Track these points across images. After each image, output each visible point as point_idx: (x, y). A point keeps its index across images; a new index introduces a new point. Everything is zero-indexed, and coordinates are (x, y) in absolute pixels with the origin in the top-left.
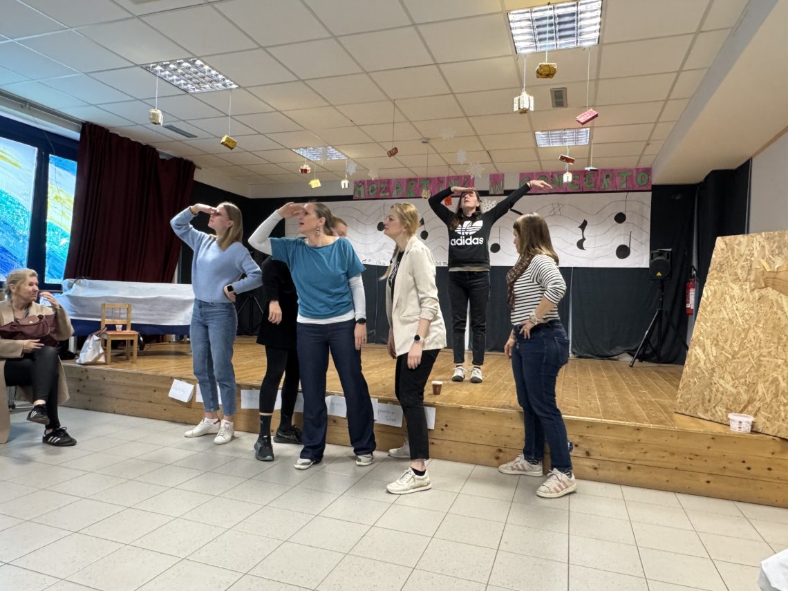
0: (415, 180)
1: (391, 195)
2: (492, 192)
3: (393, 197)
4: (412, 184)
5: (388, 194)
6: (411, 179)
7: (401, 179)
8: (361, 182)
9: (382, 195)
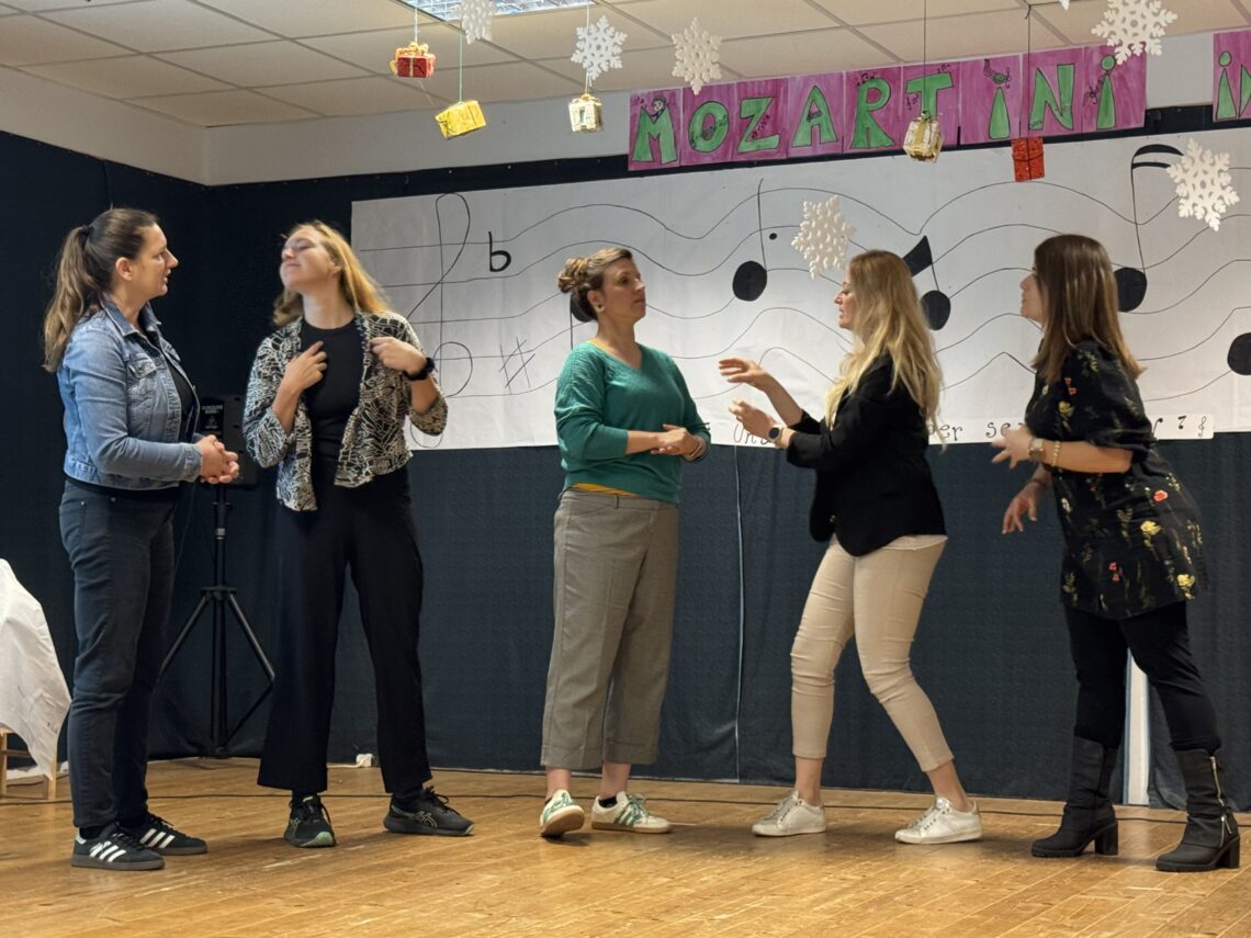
0: (889, 75)
1: (785, 144)
2: (1225, 112)
3: (794, 153)
4: (874, 95)
5: (774, 141)
6: (867, 76)
7: (824, 78)
8: (658, 96)
9: (747, 147)
